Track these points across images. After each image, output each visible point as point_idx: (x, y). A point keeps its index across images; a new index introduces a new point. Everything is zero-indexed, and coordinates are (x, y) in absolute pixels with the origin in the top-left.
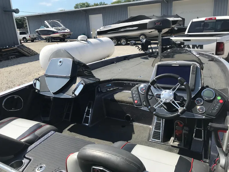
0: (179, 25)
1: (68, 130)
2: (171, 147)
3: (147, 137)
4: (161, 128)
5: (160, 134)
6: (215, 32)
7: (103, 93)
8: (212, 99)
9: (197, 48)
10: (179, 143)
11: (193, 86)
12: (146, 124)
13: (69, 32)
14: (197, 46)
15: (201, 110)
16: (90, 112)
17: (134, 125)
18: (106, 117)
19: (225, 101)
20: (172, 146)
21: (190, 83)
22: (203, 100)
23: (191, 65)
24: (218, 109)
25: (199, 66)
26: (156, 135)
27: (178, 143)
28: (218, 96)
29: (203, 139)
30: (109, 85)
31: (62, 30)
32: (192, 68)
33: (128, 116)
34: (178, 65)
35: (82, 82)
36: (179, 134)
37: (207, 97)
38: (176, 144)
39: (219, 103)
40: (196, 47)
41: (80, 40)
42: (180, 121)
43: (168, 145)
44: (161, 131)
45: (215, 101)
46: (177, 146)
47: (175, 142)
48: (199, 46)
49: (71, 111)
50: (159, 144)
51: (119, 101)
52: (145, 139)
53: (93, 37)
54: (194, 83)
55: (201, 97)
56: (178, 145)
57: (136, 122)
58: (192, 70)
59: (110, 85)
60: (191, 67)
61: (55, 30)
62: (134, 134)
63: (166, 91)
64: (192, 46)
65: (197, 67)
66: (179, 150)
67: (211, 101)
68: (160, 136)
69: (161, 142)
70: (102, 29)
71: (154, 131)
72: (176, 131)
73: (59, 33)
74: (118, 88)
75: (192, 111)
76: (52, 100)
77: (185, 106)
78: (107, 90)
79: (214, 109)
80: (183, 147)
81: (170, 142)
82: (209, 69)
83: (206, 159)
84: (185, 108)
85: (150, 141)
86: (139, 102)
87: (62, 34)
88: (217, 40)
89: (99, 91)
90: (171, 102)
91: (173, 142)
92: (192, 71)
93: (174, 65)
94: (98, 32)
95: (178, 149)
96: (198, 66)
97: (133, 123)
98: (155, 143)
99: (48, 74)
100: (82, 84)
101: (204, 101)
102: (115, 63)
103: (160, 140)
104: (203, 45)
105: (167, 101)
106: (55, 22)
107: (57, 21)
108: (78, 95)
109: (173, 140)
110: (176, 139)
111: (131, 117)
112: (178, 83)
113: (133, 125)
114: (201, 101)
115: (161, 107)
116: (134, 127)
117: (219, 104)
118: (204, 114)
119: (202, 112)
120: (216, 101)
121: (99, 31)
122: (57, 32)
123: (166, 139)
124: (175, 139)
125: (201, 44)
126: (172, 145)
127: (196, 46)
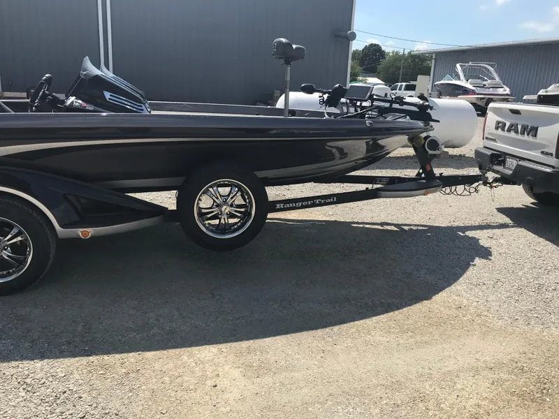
9: (528, 135)
13: (507, 95)
14: (529, 128)
31: (489, 88)
48: (532, 128)
61: (471, 87)
64: (521, 126)
73: (478, 94)
104: (537, 128)
106: (483, 67)
107: (489, 65)
122: (473, 91)
127: (526, 127)
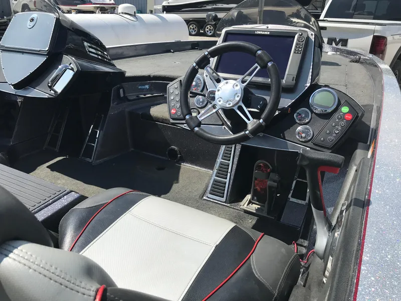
0: (314, 8)
1: (48, 167)
2: (242, 213)
3: (201, 191)
4: (229, 174)
5: (225, 187)
6: (374, 19)
7: (130, 101)
8: (329, 111)
9: (336, 45)
10: (259, 207)
11: (293, 80)
12: (206, 168)
13: (113, 4)
14: (337, 40)
15: (303, 135)
16: (97, 136)
17: (182, 168)
18: (133, 149)
19: (357, 117)
20: (246, 212)
21: (287, 73)
22: (312, 112)
23: (296, 33)
24: (339, 133)
25: (312, 38)
26: (217, 189)
27: (257, 206)
28: (344, 106)
29: (307, 201)
30: (143, 87)
32: (298, 40)
33: (173, 150)
34: (269, 33)
35: (71, 65)
36: (261, 189)
37: (321, 106)
38: (254, 207)
39: (343, 121)
40: (334, 44)
41: (122, 13)
42: (265, 162)
43: (237, 210)
44: (227, 181)
45: (336, 115)
46: (255, 212)
47: (253, 203)
48: (341, 40)
49: (62, 131)
50: (220, 206)
51: (158, 119)
52: (196, 193)
53: (148, 11)
54: (295, 73)
55: (308, 106)
56: (256, 210)
57: (187, 162)
58: (297, 44)
59: (147, 87)
60: (294, 37)
62: (177, 183)
63: (227, 83)
64: (327, 39)
65: (308, 38)
66: (258, 220)
67: (326, 116)
68: (224, 190)
69: (225, 202)
70: (172, 3)
71: (215, 181)
72: (256, 182)
73: (94, 4)
74: (163, 95)
75: (284, 135)
76: (20, 104)
77: (263, 116)
78: (138, 97)
79: (330, 134)
80: (265, 215)
81: (242, 203)
82: (346, 74)
83: (302, 240)
84: (261, 121)
85: (205, 198)
86: (179, 113)
87: (98, 5)
88: (374, 31)
89: (122, 95)
90: (235, 108)
91: (248, 204)
92: (296, 47)
93: (259, 33)
94: (164, 7)
95: (256, 218)
96: (310, 36)
97: (180, 164)
98: (214, 204)
99: (6, 46)
100: (72, 69)
101: (313, 114)
102: (171, 52)
103: (223, 197)
104: (347, 40)
105: (228, 106)
108: (60, 93)
109: (250, 200)
110: (255, 198)
111: (178, 152)
112: (256, 65)
113: (179, 168)
114: (307, 116)
115: (223, 125)
116: (182, 171)
117: (343, 123)
118: (308, 143)
119: (305, 138)
120: (338, 116)
121: (167, 6)
122: (89, 1)
123: (236, 196)
124: (253, 198)
125: (344, 37)
126: (246, 209)
127: (334, 40)
